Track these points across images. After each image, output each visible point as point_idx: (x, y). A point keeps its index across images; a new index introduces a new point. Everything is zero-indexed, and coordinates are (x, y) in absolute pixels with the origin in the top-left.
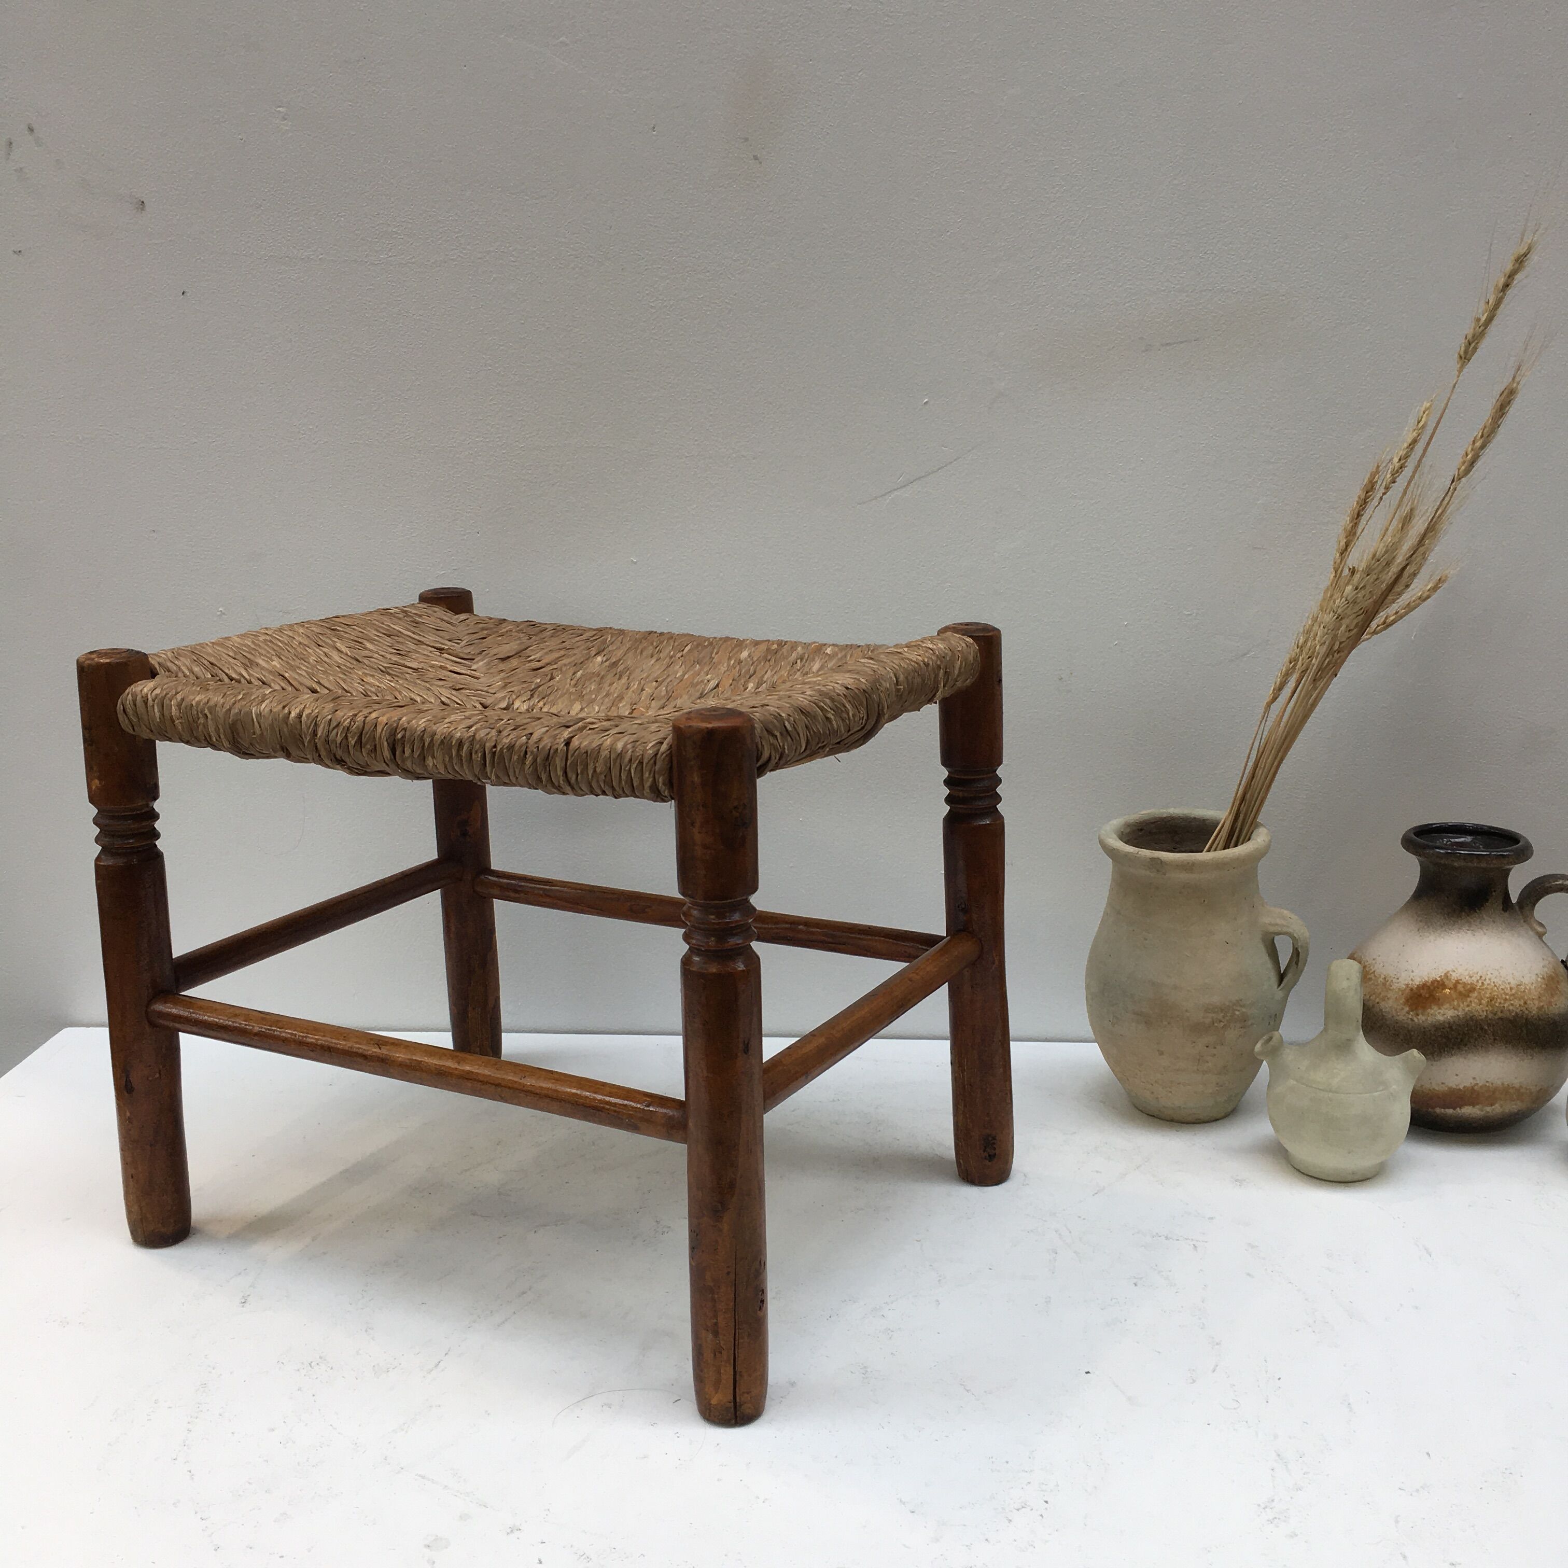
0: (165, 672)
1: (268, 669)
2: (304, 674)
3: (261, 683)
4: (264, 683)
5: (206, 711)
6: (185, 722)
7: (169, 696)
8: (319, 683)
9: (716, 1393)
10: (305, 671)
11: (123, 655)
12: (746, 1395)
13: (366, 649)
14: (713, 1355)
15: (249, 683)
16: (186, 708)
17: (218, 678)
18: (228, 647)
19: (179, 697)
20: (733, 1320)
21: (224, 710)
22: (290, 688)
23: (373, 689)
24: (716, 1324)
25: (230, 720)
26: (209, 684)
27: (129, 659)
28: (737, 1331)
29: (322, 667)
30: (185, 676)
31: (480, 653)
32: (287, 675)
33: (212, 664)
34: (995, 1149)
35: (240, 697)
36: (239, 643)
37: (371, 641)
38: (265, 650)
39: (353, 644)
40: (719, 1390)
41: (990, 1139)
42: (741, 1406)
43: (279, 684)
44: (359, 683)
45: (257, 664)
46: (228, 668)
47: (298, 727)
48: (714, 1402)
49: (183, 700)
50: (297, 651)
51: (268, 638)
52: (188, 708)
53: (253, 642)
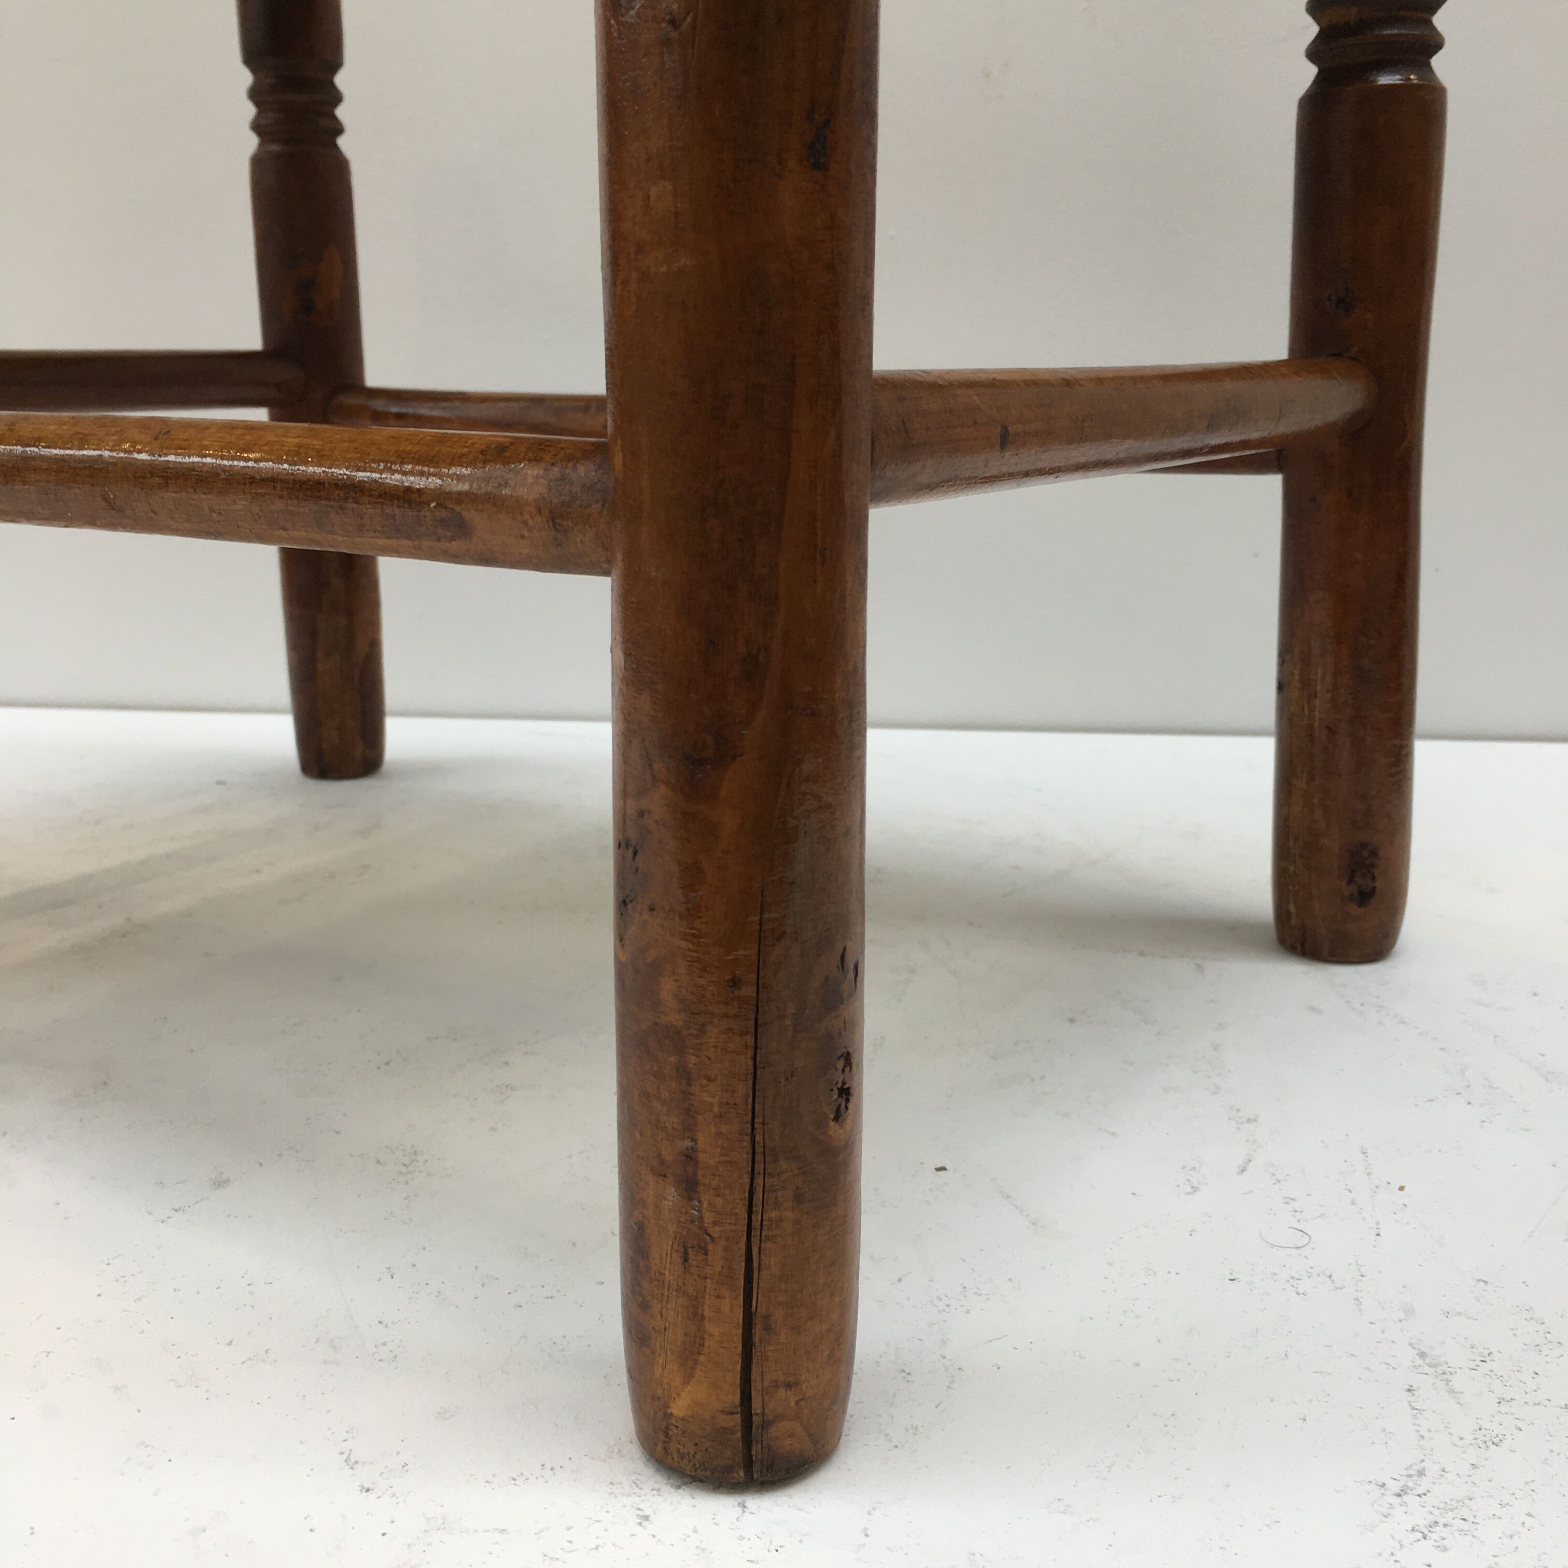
9: (688, 1378)
12: (782, 1392)
14: (677, 1258)
20: (747, 1144)
24: (690, 1157)
28: (759, 1181)
34: (1373, 878)
40: (698, 1374)
41: (1366, 854)
42: (765, 1425)
48: (679, 1408)
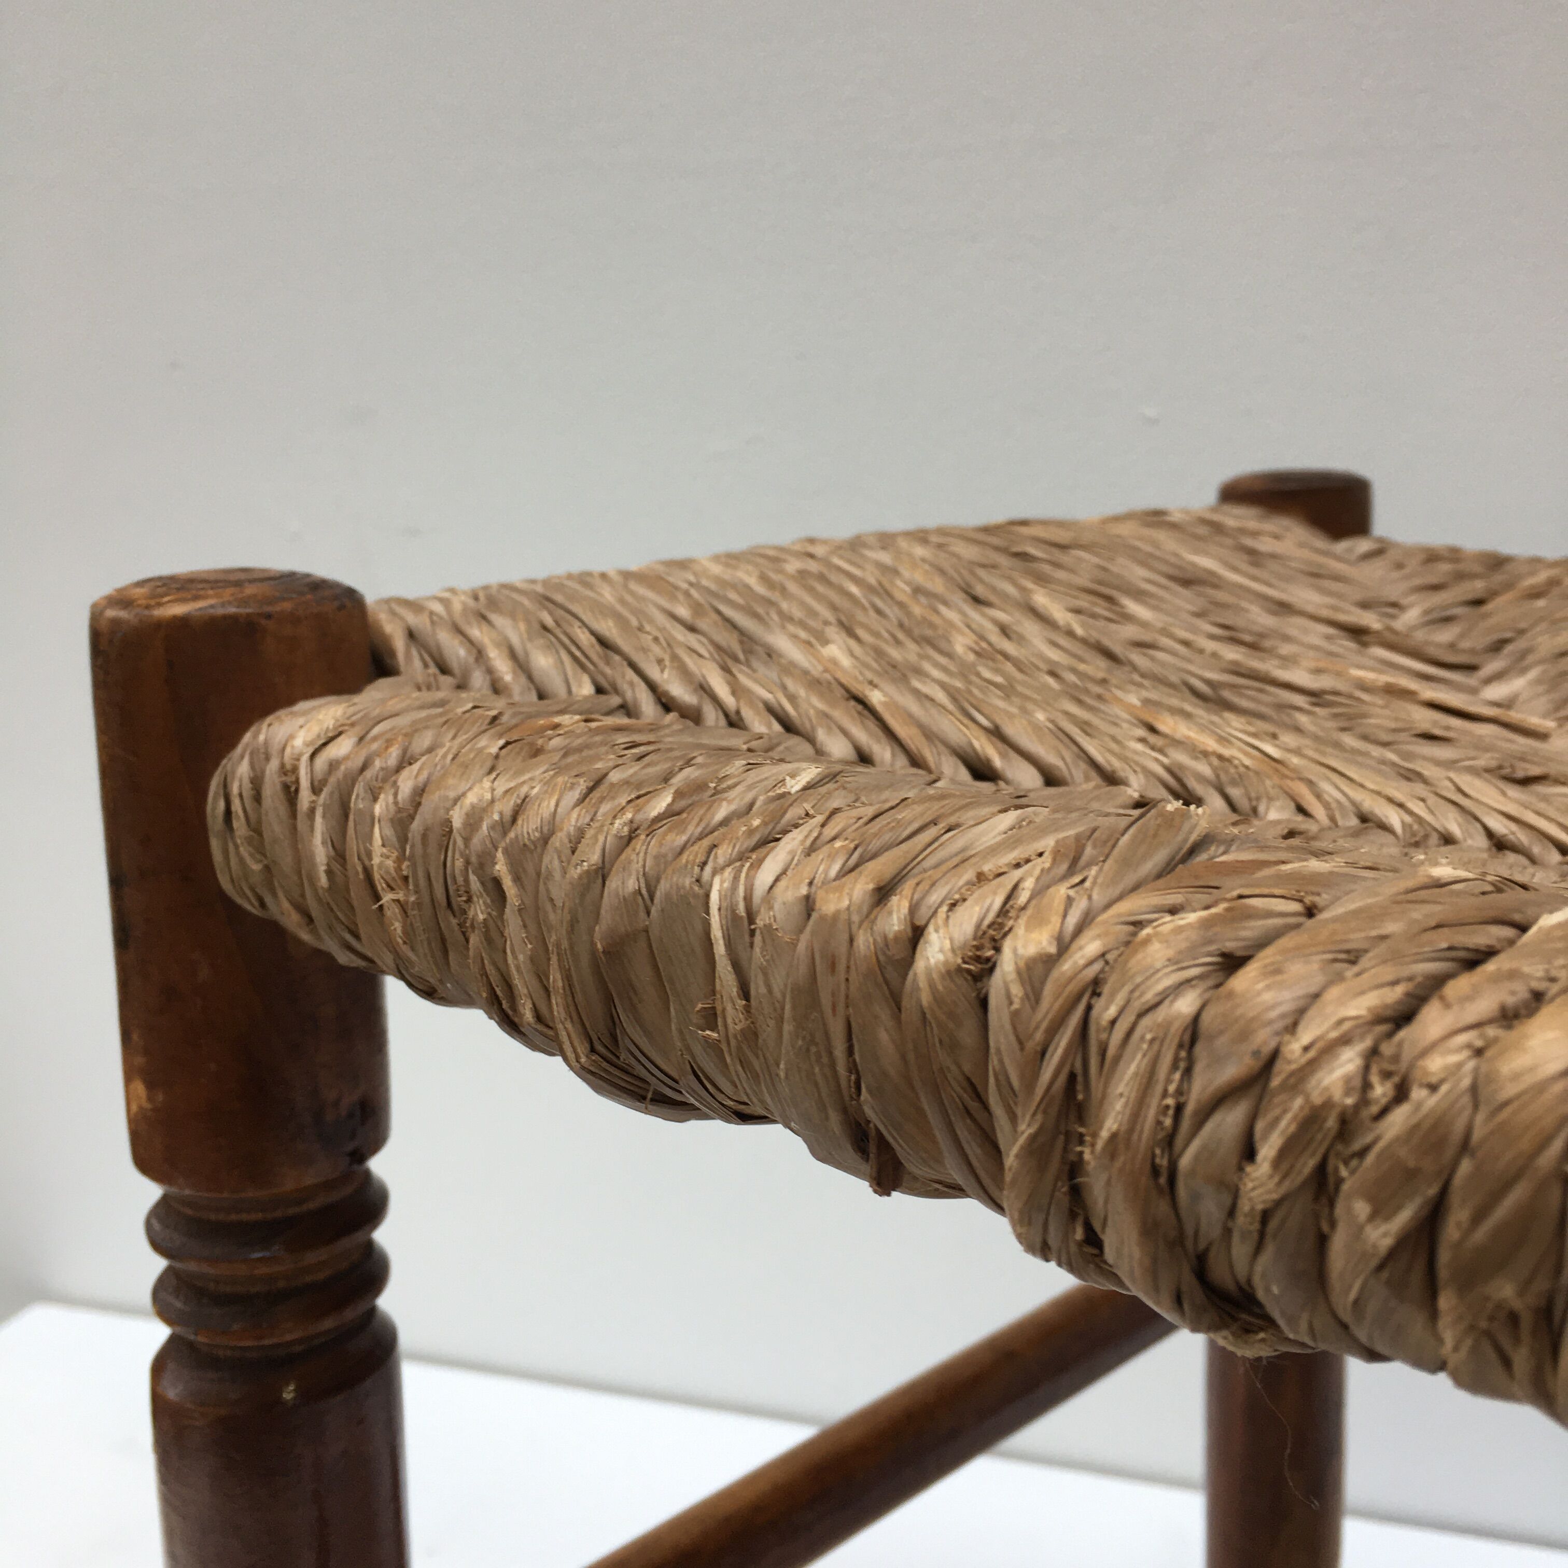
0: (426, 666)
1: (806, 673)
2: (940, 696)
3: (777, 727)
4: (789, 727)
5: (501, 867)
6: (419, 905)
7: (369, 774)
8: (997, 734)
10: (943, 686)
11: (250, 590)
13: (1128, 618)
15: (732, 724)
16: (424, 836)
17: (615, 701)
18: (677, 588)
19: (406, 783)
21: (575, 873)
22: (883, 752)
23: (1203, 768)
25: (599, 931)
26: (556, 726)
27: (268, 609)
29: (997, 671)
30: (497, 688)
31: (1497, 647)
32: (876, 697)
33: (603, 642)
35: (662, 803)
36: (718, 580)
37: (1139, 595)
38: (802, 604)
39: (1084, 602)
43: (845, 733)
44: (1142, 740)
45: (771, 654)
46: (660, 662)
47: (967, 1036)
49: (420, 793)
50: (909, 614)
51: (813, 566)
52: (433, 838)
53: (764, 578)
